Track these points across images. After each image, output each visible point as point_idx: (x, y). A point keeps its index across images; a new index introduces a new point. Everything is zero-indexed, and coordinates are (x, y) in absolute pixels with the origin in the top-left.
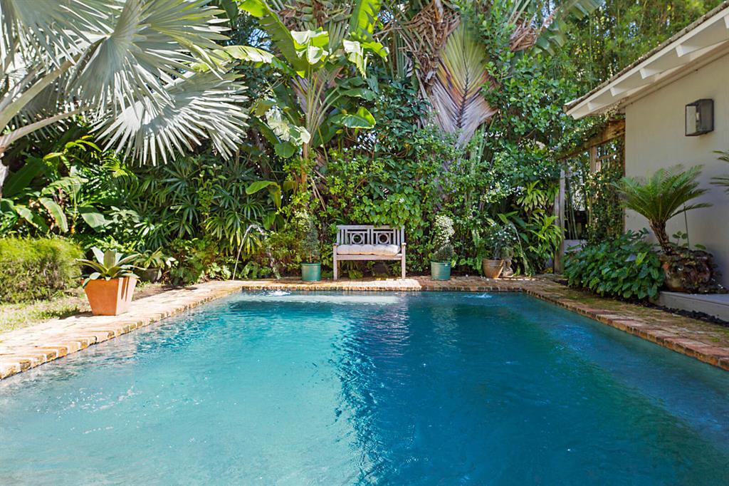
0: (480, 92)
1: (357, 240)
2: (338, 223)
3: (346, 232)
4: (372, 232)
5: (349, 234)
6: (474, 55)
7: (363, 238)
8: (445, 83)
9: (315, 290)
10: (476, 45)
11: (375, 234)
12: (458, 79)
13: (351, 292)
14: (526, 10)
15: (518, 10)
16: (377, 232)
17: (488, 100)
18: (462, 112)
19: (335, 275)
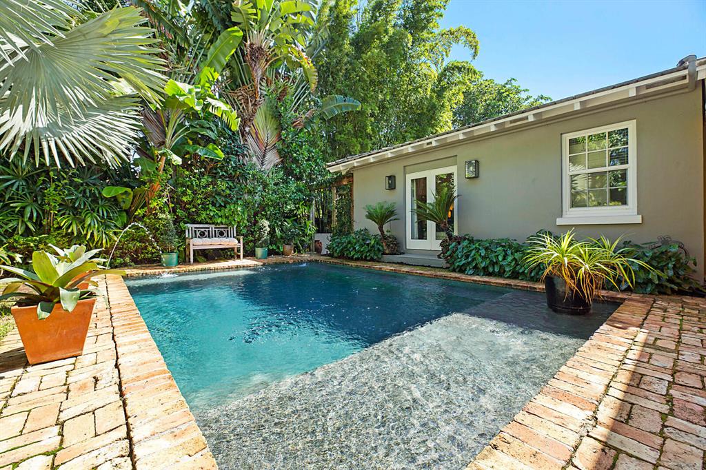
0: (274, 147)
1: (202, 234)
2: (187, 223)
3: (193, 229)
4: (214, 229)
5: (195, 231)
6: (272, 125)
7: (207, 233)
8: (254, 136)
9: (189, 271)
10: (272, 118)
11: (215, 231)
12: (262, 135)
13: (215, 270)
14: (299, 105)
15: (295, 104)
16: (217, 230)
17: (279, 152)
18: (264, 156)
19: (192, 260)
